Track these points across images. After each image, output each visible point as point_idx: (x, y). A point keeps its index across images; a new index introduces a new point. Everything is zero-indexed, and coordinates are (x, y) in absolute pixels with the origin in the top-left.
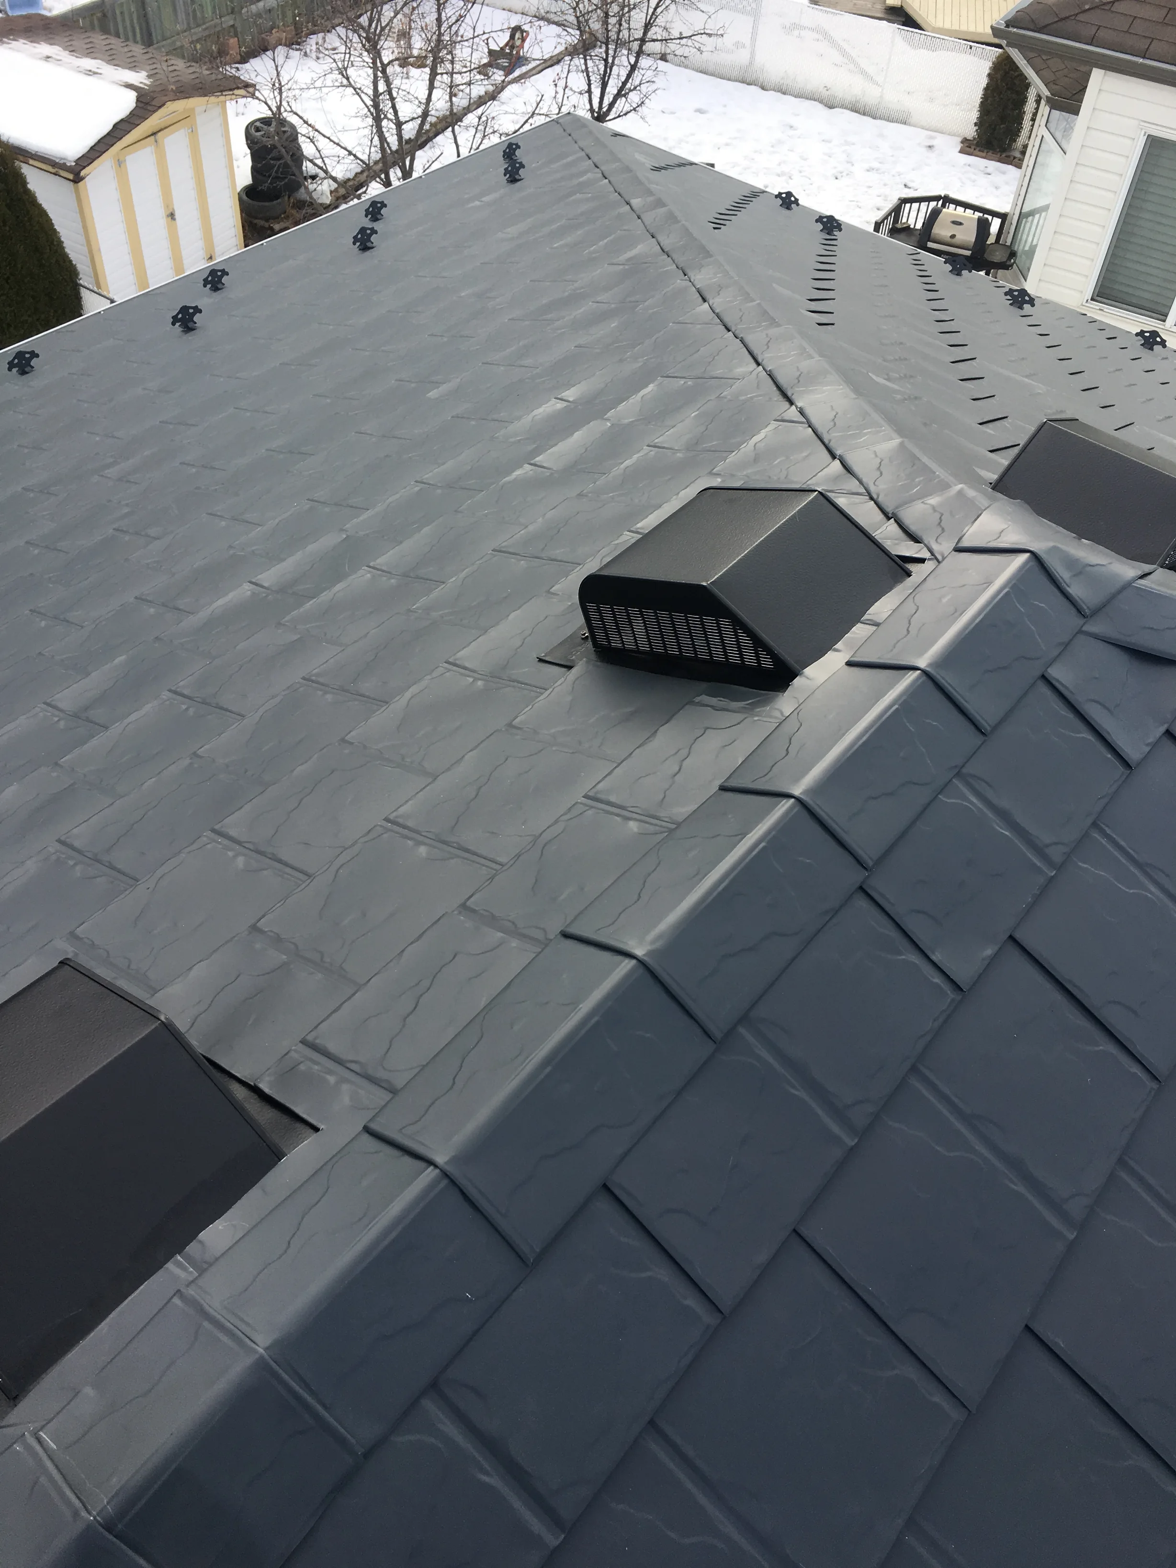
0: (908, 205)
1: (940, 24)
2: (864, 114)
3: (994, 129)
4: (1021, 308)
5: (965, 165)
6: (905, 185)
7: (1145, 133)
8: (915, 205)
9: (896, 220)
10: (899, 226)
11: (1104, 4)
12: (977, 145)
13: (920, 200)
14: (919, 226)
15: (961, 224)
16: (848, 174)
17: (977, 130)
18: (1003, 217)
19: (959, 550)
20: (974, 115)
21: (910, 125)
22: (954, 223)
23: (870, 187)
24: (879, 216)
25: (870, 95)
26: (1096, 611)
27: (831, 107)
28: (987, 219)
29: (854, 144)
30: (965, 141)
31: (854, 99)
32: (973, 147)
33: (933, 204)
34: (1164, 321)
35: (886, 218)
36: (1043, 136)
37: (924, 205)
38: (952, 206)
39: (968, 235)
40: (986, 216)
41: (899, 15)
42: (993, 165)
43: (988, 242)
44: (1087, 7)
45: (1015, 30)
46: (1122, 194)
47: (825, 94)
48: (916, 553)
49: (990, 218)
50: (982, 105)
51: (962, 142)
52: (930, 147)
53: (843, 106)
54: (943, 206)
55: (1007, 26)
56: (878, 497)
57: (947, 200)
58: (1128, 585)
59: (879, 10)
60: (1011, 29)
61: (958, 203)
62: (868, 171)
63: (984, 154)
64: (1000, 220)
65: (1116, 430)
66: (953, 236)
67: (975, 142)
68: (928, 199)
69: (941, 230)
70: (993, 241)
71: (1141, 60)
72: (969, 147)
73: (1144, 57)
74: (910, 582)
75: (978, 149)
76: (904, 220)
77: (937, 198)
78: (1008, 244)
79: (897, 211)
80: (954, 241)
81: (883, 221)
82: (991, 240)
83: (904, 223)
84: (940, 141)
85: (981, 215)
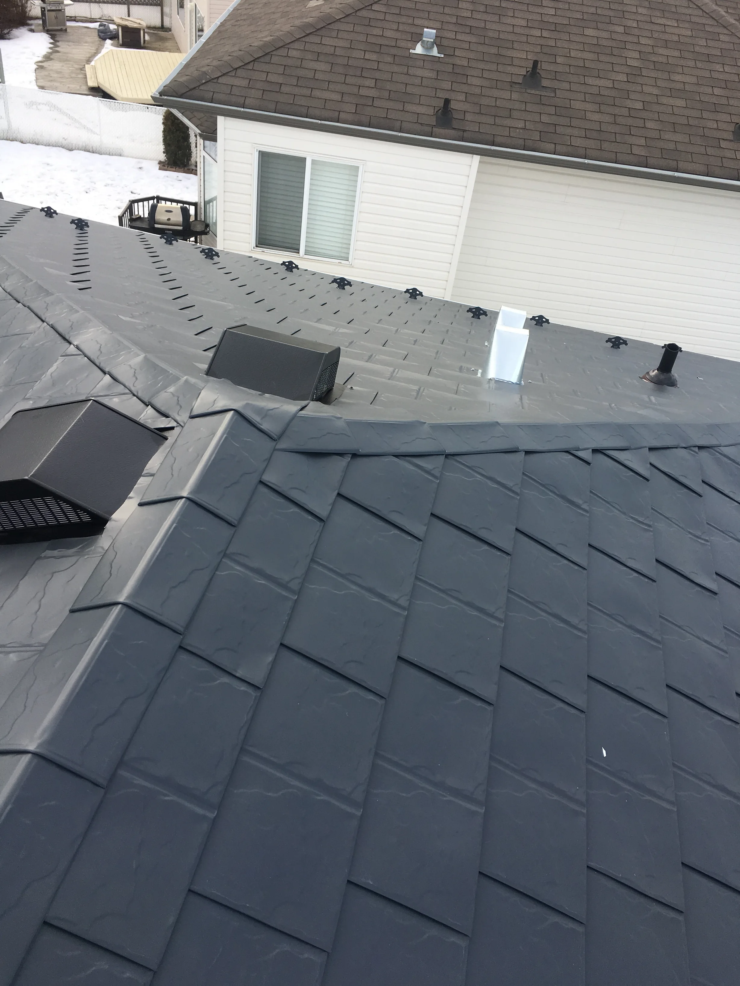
0: (136, 204)
1: (125, 96)
2: (93, 152)
3: (176, 154)
4: (212, 259)
5: (164, 176)
6: (132, 192)
7: (257, 150)
8: (141, 204)
9: (131, 213)
10: (134, 217)
11: (213, 79)
12: (168, 164)
13: (143, 200)
14: (146, 215)
15: (171, 212)
16: (93, 190)
17: (166, 156)
18: (195, 204)
19: (192, 417)
20: (162, 147)
21: (123, 156)
22: (167, 211)
23: (110, 196)
24: (120, 212)
25: (94, 141)
26: (280, 437)
27: (71, 150)
28: (186, 207)
29: (92, 171)
30: (160, 162)
31: (84, 144)
32: (166, 166)
33: (151, 202)
34: (299, 253)
35: (125, 213)
36: (204, 156)
37: (146, 203)
38: (163, 202)
39: (177, 218)
40: (185, 205)
41: (99, 92)
42: (182, 175)
43: (191, 220)
44: (204, 81)
45: (166, 97)
46: (255, 184)
47: (65, 143)
48: (168, 424)
49: (187, 206)
50: (165, 141)
51: (159, 163)
52: (140, 168)
53: (78, 149)
54: (158, 202)
55: (161, 96)
56: (138, 393)
57: (159, 199)
58: (295, 416)
59: (84, 89)
60: (163, 97)
61: (166, 200)
62: (106, 186)
63: (174, 169)
64: (194, 207)
65: (278, 323)
66: (169, 219)
67: (167, 163)
68: (148, 199)
69: (161, 216)
70: (194, 219)
71: (243, 109)
72: (164, 166)
73: (243, 108)
74: (168, 443)
75: (169, 166)
76: (136, 213)
77: (152, 198)
78: (203, 219)
79: (130, 208)
80: (170, 222)
81: (123, 215)
82: (192, 219)
83: (137, 215)
84: (145, 164)
85: (182, 205)
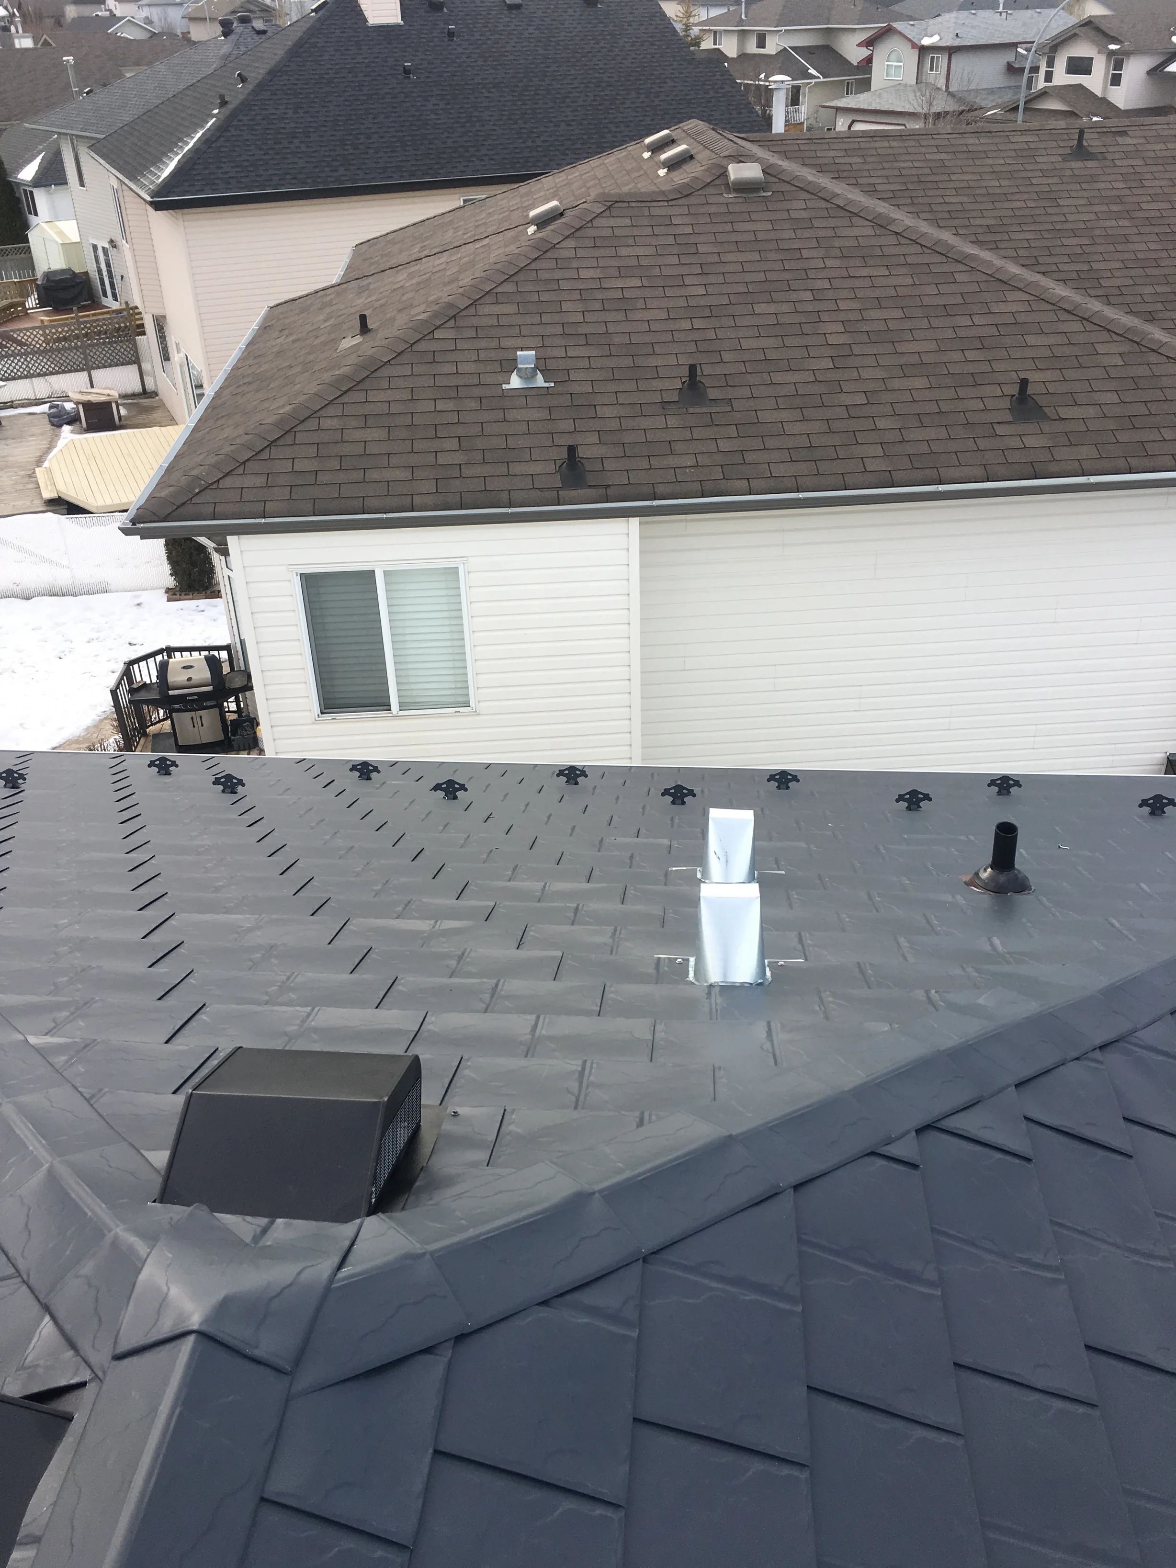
0: (136, 666)
2: (64, 595)
3: (189, 574)
5: (177, 610)
6: (129, 645)
7: (297, 573)
8: (143, 664)
9: (130, 681)
10: (135, 686)
11: (211, 485)
12: (181, 590)
13: (145, 658)
14: (154, 680)
15: (191, 667)
16: (70, 652)
17: (175, 579)
18: (227, 648)
20: (166, 568)
21: (111, 592)
22: (184, 668)
23: (97, 655)
24: (112, 681)
25: (61, 576)
27: (28, 598)
28: (213, 655)
29: (64, 624)
30: (168, 590)
31: (47, 585)
32: (178, 594)
33: (159, 658)
34: (390, 710)
35: (119, 683)
37: (151, 661)
38: (178, 654)
39: (203, 674)
40: (212, 653)
41: (63, 506)
42: (203, 603)
43: (224, 673)
44: (197, 491)
47: (17, 588)
49: (215, 653)
50: (170, 558)
51: (166, 592)
52: (138, 605)
53: (39, 595)
54: (169, 657)
57: (170, 651)
59: (39, 504)
61: (181, 650)
62: (88, 642)
63: (191, 596)
64: (225, 652)
66: (190, 679)
67: (178, 589)
68: (153, 655)
69: (176, 677)
70: (228, 671)
72: (173, 594)
73: (265, 518)
75: (183, 593)
76: (139, 679)
77: (160, 652)
78: (243, 668)
79: (127, 673)
80: (192, 682)
81: (118, 687)
82: (225, 671)
83: (139, 682)
84: (144, 597)
85: (206, 653)
